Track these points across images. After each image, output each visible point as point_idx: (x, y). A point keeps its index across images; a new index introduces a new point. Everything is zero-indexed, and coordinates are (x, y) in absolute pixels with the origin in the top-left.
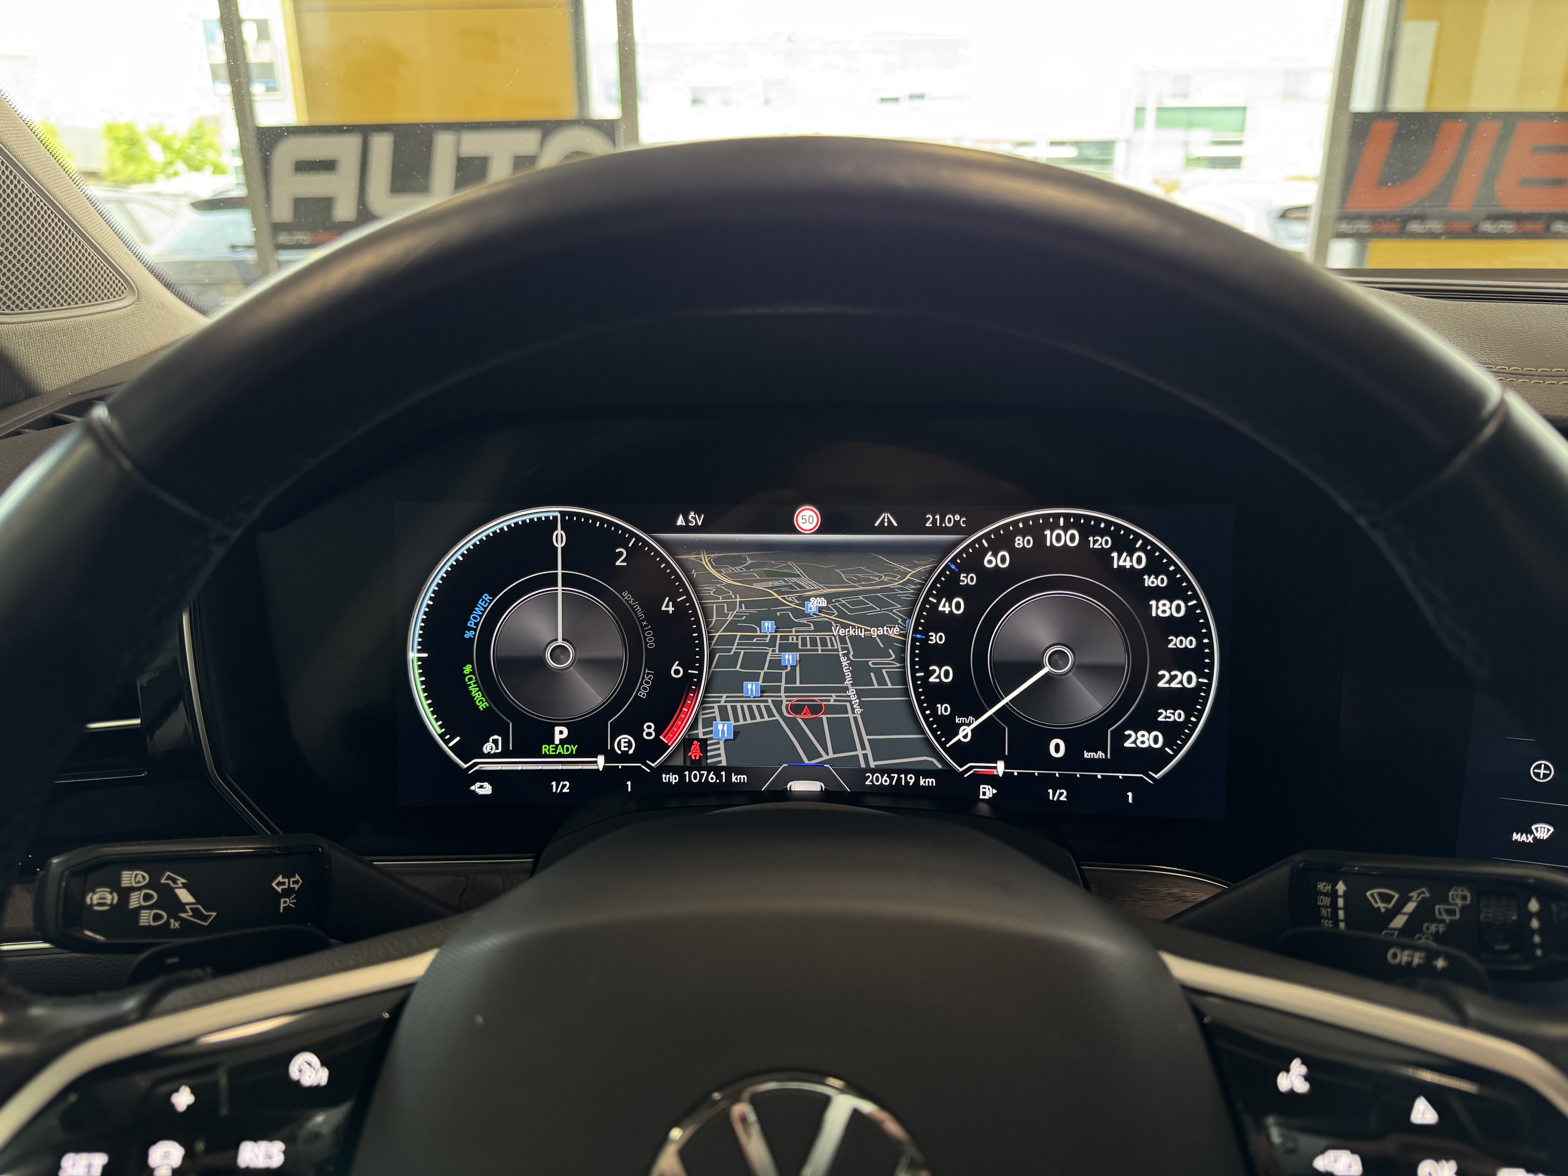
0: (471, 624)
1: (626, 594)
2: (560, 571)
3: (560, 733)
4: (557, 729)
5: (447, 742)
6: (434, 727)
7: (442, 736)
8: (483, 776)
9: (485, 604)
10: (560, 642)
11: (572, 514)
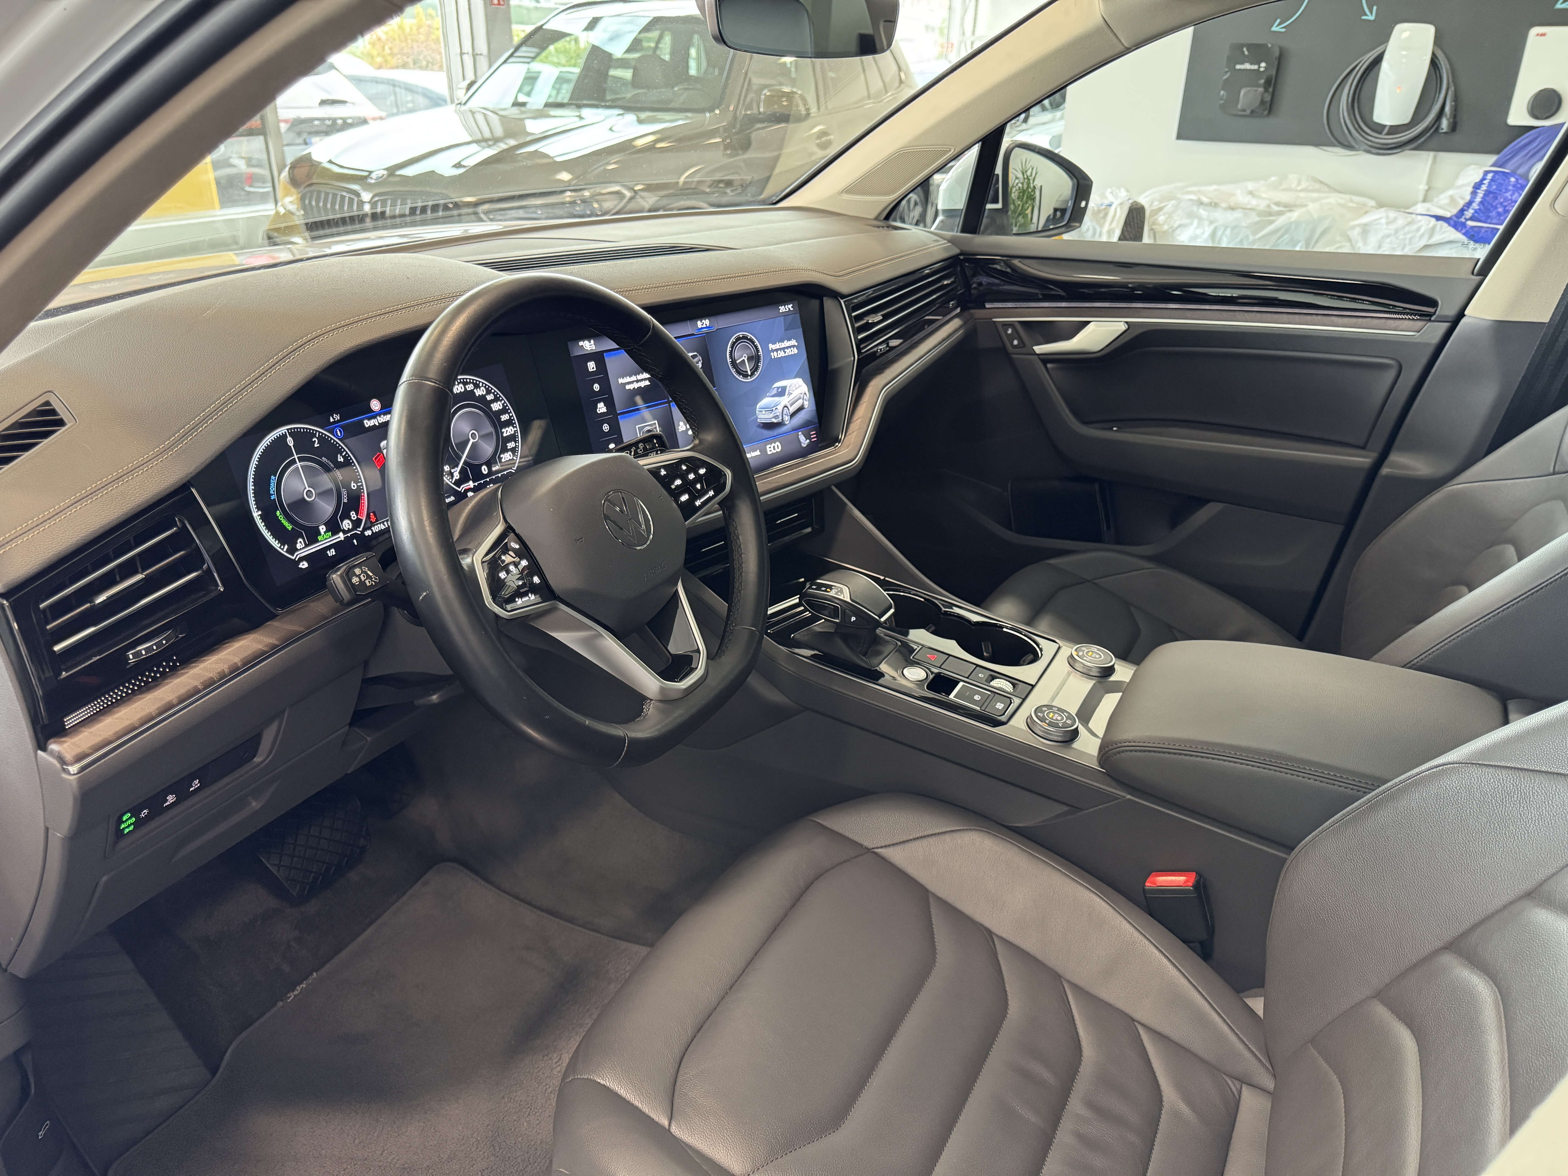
0: (271, 492)
1: (323, 458)
2: (296, 457)
3: (322, 529)
4: (320, 528)
5: (283, 549)
6: (275, 544)
7: (280, 547)
8: (302, 559)
9: (274, 480)
10: (308, 489)
11: (291, 429)
